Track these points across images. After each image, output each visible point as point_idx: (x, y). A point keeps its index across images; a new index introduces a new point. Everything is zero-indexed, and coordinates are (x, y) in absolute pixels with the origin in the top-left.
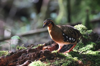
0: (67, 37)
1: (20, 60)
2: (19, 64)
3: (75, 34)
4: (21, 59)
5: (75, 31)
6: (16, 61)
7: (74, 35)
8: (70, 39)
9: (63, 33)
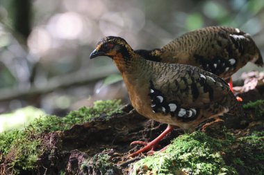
0: (161, 99)
1: (150, 127)
2: (147, 138)
3: (196, 94)
4: (152, 124)
5: (199, 85)
6: (137, 130)
7: (191, 96)
8: (173, 107)
9: (152, 87)
